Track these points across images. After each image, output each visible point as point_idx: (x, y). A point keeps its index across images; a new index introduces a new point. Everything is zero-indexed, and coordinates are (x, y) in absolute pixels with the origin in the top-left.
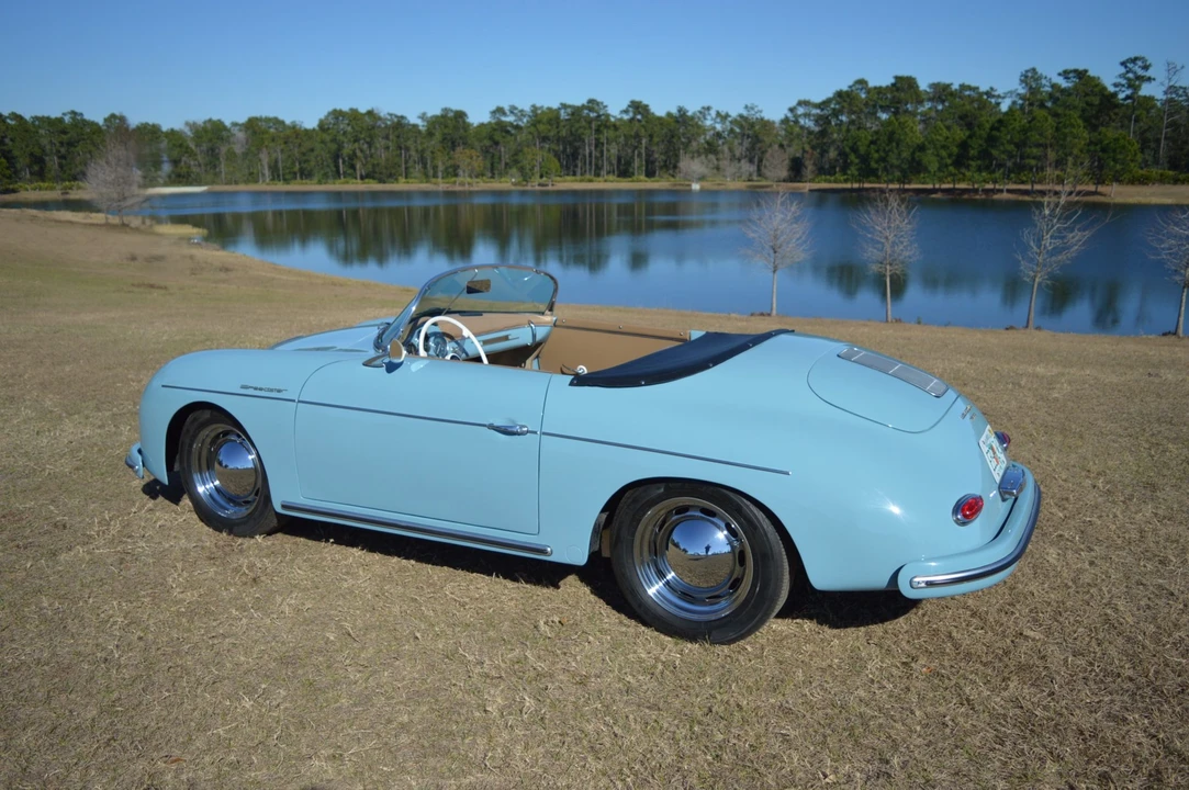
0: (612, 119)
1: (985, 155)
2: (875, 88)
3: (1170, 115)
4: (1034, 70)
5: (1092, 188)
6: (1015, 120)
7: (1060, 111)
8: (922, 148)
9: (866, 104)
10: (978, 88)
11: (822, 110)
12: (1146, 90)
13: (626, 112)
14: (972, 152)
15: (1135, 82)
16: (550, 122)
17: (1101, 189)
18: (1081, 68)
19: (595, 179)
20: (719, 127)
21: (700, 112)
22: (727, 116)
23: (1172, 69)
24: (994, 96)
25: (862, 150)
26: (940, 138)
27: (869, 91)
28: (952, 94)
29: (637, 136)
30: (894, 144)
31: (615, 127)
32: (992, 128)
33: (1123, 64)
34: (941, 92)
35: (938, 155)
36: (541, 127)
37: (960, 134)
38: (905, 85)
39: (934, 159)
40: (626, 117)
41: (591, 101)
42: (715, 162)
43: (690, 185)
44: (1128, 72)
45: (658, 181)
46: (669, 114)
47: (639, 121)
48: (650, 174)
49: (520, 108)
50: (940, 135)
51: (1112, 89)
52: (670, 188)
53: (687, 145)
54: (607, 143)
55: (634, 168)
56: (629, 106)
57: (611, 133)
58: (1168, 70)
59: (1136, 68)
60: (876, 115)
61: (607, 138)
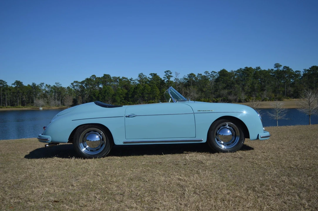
0: (9, 87)
1: (133, 96)
2: (98, 77)
3: (178, 86)
4: (142, 73)
6: (140, 87)
7: (151, 84)
8: (115, 95)
9: (96, 82)
10: (127, 78)
11: (82, 84)
12: (172, 79)
13: (14, 84)
14: (130, 96)
15: (169, 77)
18: (155, 73)
19: (2, 107)
20: (47, 89)
21: (40, 85)
22: (50, 86)
24: (132, 80)
25: (97, 95)
26: (120, 92)
27: (96, 78)
28: (120, 80)
30: (107, 94)
31: (10, 90)
32: (134, 89)
33: (165, 72)
34: (116, 79)
35: (119, 97)
37: (126, 91)
38: (106, 77)
39: (119, 98)
40: (14, 86)
42: (47, 101)
43: (39, 108)
44: (166, 74)
45: (26, 107)
46: (29, 85)
47: (19, 87)
48: (23, 104)
50: (120, 91)
51: (163, 79)
52: (31, 109)
53: (36, 95)
54: (7, 95)
55: (17, 103)
56: (15, 82)
57: (8, 91)
58: (176, 74)
59: (168, 73)
60: (98, 85)
61: (7, 93)
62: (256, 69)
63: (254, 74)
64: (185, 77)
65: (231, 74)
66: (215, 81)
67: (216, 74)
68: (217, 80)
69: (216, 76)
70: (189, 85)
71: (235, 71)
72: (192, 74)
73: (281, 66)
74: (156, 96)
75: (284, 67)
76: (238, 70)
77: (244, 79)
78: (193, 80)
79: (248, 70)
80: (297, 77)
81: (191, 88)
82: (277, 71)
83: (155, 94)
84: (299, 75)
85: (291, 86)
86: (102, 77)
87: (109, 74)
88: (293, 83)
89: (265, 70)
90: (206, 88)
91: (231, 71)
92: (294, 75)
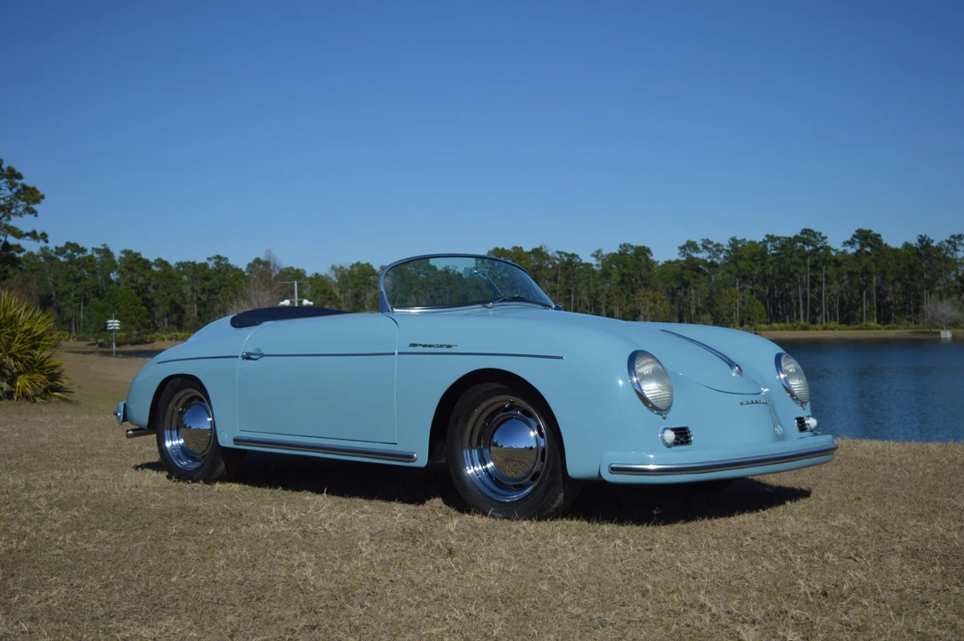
0: (833, 253)
13: (851, 243)
16: (753, 257)
19: (810, 326)
21: (949, 242)
29: (866, 272)
31: (837, 263)
36: (742, 264)
40: (851, 250)
41: (805, 231)
43: (939, 333)
45: (894, 329)
46: (907, 246)
47: (867, 254)
48: (884, 319)
49: (715, 242)
52: (911, 336)
53: (930, 285)
54: (826, 282)
55: (862, 313)
56: (854, 236)
57: (831, 270)
61: (827, 276)
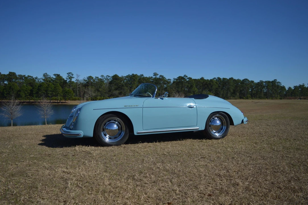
1: (37, 93)
2: (3, 75)
3: (78, 85)
4: (46, 73)
5: (64, 101)
7: (55, 83)
8: (20, 91)
10: (33, 77)
12: (73, 80)
14: (34, 92)
15: (71, 78)
17: (66, 101)
18: (58, 74)
23: (78, 76)
24: (37, 79)
26: (25, 89)
27: (1, 75)
28: (26, 78)
30: (11, 90)
32: (39, 87)
33: (67, 74)
34: (21, 77)
35: (24, 93)
37: (31, 88)
38: (12, 74)
44: (69, 76)
51: (65, 79)
58: (77, 76)
59: (70, 75)
60: (4, 81)
62: (140, 76)
63: (139, 80)
64: (85, 79)
65: (121, 79)
66: (109, 83)
67: (110, 77)
68: (111, 83)
69: (110, 80)
70: (88, 86)
71: (124, 77)
72: (90, 77)
73: (158, 75)
74: (59, 93)
75: (160, 75)
76: (127, 76)
77: (131, 83)
78: (91, 82)
79: (134, 76)
80: (169, 84)
81: (90, 88)
82: (155, 78)
83: (57, 92)
84: (170, 82)
85: (164, 90)
86: (7, 74)
87: (15, 72)
88: (166, 88)
89: (146, 77)
90: (102, 88)
91: (121, 76)
92: (166, 81)
